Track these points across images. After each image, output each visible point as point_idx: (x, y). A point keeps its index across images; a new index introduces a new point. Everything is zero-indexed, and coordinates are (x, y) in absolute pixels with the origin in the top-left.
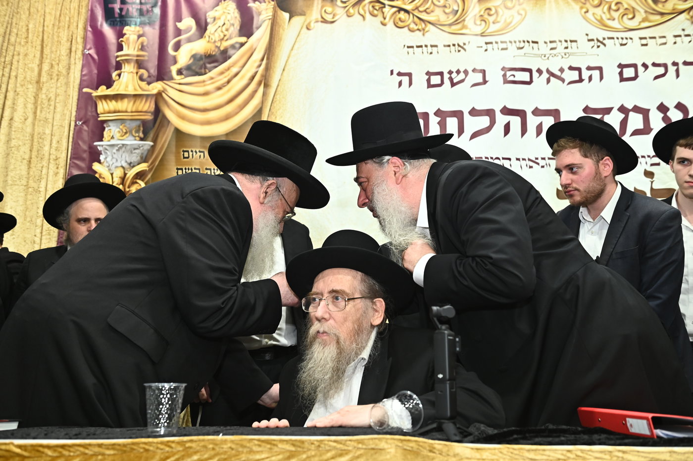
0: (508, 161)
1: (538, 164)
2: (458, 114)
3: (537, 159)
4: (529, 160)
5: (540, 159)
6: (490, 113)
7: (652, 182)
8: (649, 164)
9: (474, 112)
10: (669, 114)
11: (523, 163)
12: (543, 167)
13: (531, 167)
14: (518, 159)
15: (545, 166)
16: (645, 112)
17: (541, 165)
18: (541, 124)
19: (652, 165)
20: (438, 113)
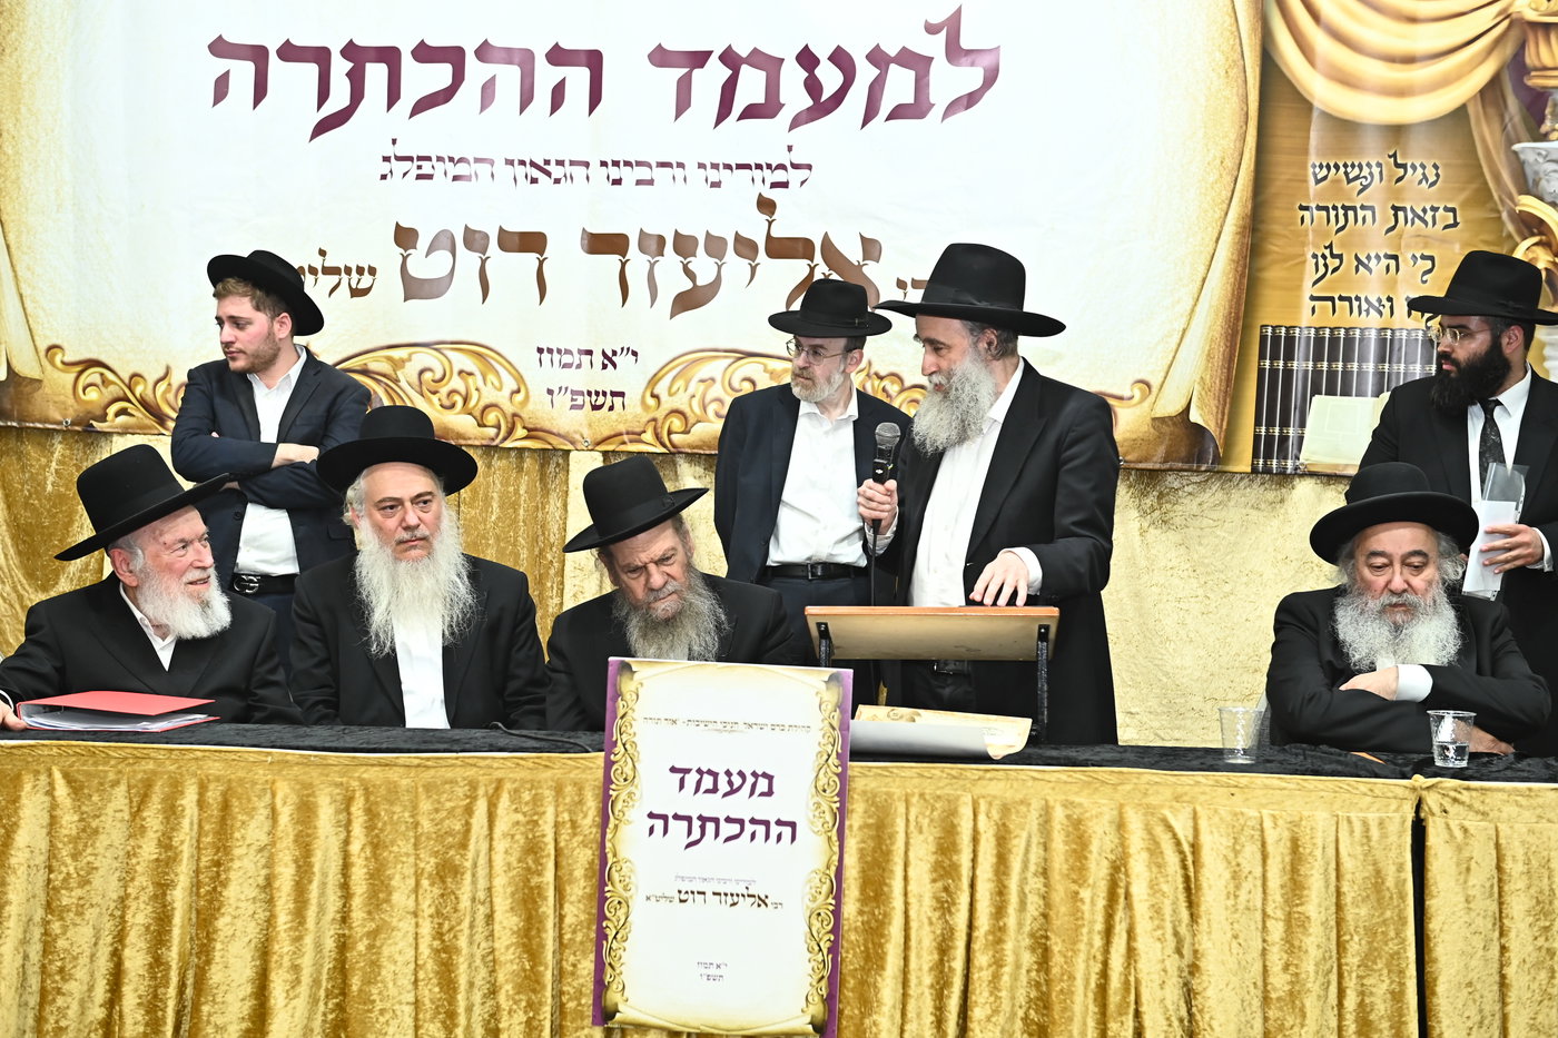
0: (488, 166)
1: (548, 174)
2: (389, 56)
3: (547, 162)
4: (533, 164)
5: (553, 163)
6: (454, 56)
7: (770, 223)
8: (768, 184)
9: (424, 53)
10: (818, 72)
11: (521, 171)
12: (557, 181)
13: (534, 181)
14: (510, 162)
15: (563, 180)
16: (771, 65)
17: (553, 177)
18: (562, 83)
19: (774, 185)
20: (351, 51)
